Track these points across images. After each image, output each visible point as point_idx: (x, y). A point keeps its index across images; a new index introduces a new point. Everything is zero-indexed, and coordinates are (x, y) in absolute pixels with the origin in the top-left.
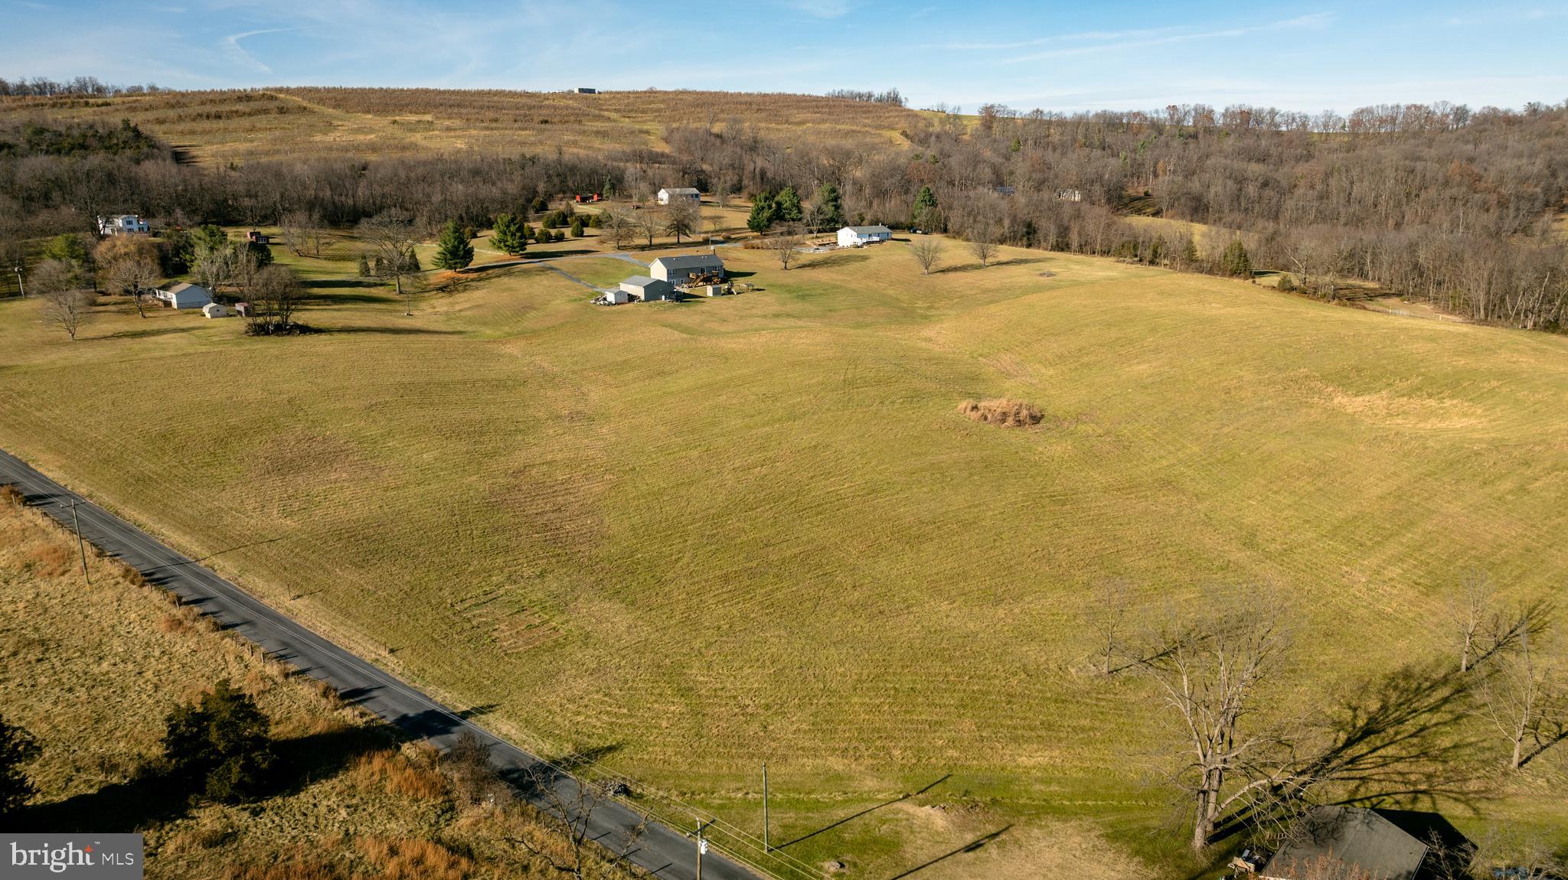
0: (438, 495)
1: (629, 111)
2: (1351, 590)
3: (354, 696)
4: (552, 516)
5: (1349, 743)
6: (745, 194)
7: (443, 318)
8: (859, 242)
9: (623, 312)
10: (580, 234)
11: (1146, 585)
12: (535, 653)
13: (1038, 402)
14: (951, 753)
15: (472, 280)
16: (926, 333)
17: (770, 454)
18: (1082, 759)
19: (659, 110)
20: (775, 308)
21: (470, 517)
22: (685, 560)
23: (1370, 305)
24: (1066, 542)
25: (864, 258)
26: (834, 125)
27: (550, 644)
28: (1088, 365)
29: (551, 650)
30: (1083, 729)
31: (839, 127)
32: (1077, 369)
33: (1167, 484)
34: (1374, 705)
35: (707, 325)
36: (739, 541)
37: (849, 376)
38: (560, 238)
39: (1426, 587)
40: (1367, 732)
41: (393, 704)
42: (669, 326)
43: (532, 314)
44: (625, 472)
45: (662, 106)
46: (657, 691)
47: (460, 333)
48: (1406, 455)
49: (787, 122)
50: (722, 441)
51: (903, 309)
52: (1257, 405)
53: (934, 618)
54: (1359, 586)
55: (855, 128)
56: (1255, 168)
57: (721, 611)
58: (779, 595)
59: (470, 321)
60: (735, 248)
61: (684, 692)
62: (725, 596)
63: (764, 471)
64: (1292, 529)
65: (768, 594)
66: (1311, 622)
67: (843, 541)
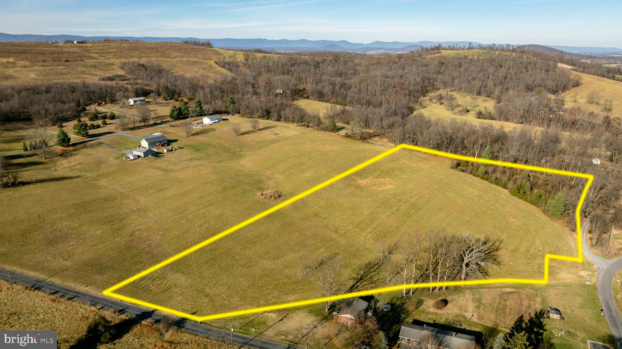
0: (110, 246)
1: (102, 53)
2: (360, 242)
3: (122, 311)
4: (149, 248)
5: (357, 283)
6: (161, 97)
7: (68, 170)
8: (211, 123)
9: (137, 163)
10: (105, 124)
11: (313, 248)
12: (164, 292)
13: (280, 189)
14: (273, 300)
15: (72, 151)
16: (242, 163)
17: (207, 219)
18: (302, 296)
19: (114, 52)
20: (189, 157)
21: (124, 253)
22: (193, 258)
23: (371, 141)
24: (292, 238)
25: (214, 130)
26: (187, 59)
27: (166, 289)
28: (292, 173)
29: (167, 290)
30: (301, 289)
31: (190, 59)
32: (289, 175)
33: (316, 215)
34: (362, 272)
35: (169, 167)
36: (206, 250)
37: (223, 187)
38: (98, 127)
39: (376, 239)
40: (361, 279)
41: (133, 312)
42: (156, 168)
43: (103, 166)
44: (165, 230)
45: (115, 50)
46: (200, 297)
47: (79, 177)
48: (374, 201)
49: (169, 57)
50: (191, 216)
51: (232, 152)
52: (338, 187)
53: (263, 266)
54: (361, 241)
55: (196, 60)
56: (338, 80)
57: (209, 272)
58: (222, 265)
59: (80, 171)
60: (166, 127)
61: (207, 296)
62: (208, 267)
63: (207, 225)
64: (347, 226)
65: (219, 265)
66: (351, 253)
67: (235, 246)
